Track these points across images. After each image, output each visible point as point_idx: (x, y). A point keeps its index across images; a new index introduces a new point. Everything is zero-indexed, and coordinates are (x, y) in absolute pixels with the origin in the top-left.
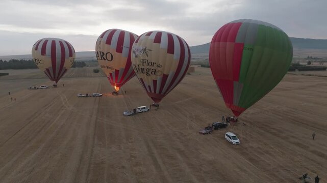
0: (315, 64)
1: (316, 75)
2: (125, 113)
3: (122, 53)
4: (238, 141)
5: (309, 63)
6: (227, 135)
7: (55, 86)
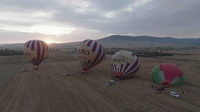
0: (164, 52)
1: (172, 59)
2: (106, 85)
3: (94, 52)
4: (178, 95)
5: (162, 51)
6: (171, 93)
7: (36, 69)
